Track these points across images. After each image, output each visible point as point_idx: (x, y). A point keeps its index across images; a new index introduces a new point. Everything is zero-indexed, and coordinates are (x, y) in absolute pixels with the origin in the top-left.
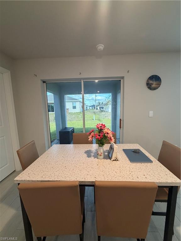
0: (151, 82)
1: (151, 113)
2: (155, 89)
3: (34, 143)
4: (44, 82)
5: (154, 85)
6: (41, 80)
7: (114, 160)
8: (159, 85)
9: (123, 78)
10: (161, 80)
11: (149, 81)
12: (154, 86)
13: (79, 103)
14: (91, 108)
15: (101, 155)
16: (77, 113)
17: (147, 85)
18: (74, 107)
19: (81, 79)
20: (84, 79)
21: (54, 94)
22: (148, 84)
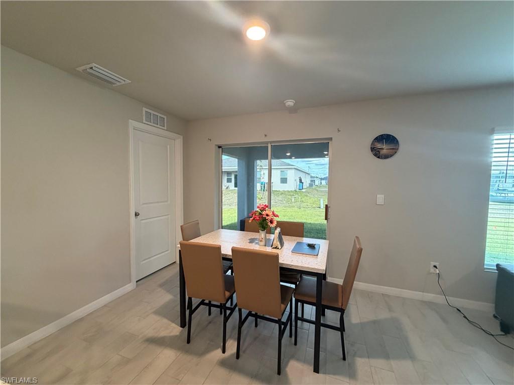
0: (379, 146)
1: (380, 199)
2: (386, 157)
3: (198, 223)
4: (220, 147)
5: (384, 150)
6: (216, 145)
7: (274, 248)
8: (395, 151)
9: (331, 139)
10: (397, 141)
11: (376, 144)
12: (384, 152)
13: (293, 171)
14: (324, 182)
15: (261, 241)
16: (288, 192)
17: (372, 151)
18: (284, 181)
19: (267, 143)
20: (271, 142)
21: (238, 159)
22: (372, 149)
